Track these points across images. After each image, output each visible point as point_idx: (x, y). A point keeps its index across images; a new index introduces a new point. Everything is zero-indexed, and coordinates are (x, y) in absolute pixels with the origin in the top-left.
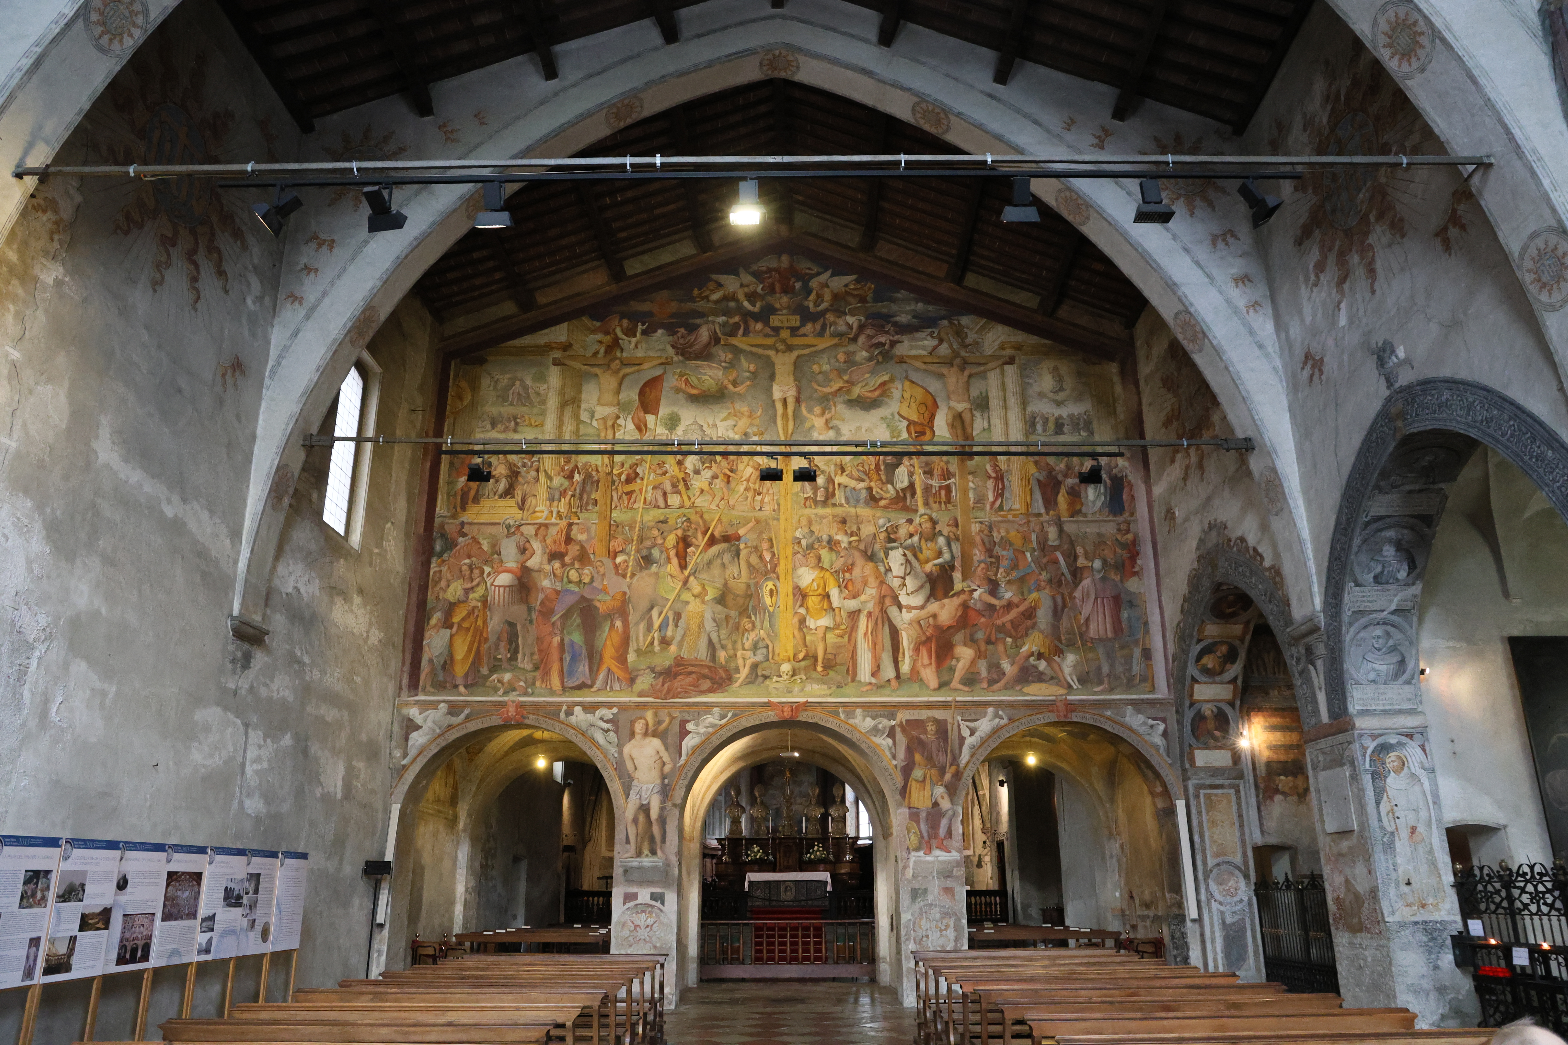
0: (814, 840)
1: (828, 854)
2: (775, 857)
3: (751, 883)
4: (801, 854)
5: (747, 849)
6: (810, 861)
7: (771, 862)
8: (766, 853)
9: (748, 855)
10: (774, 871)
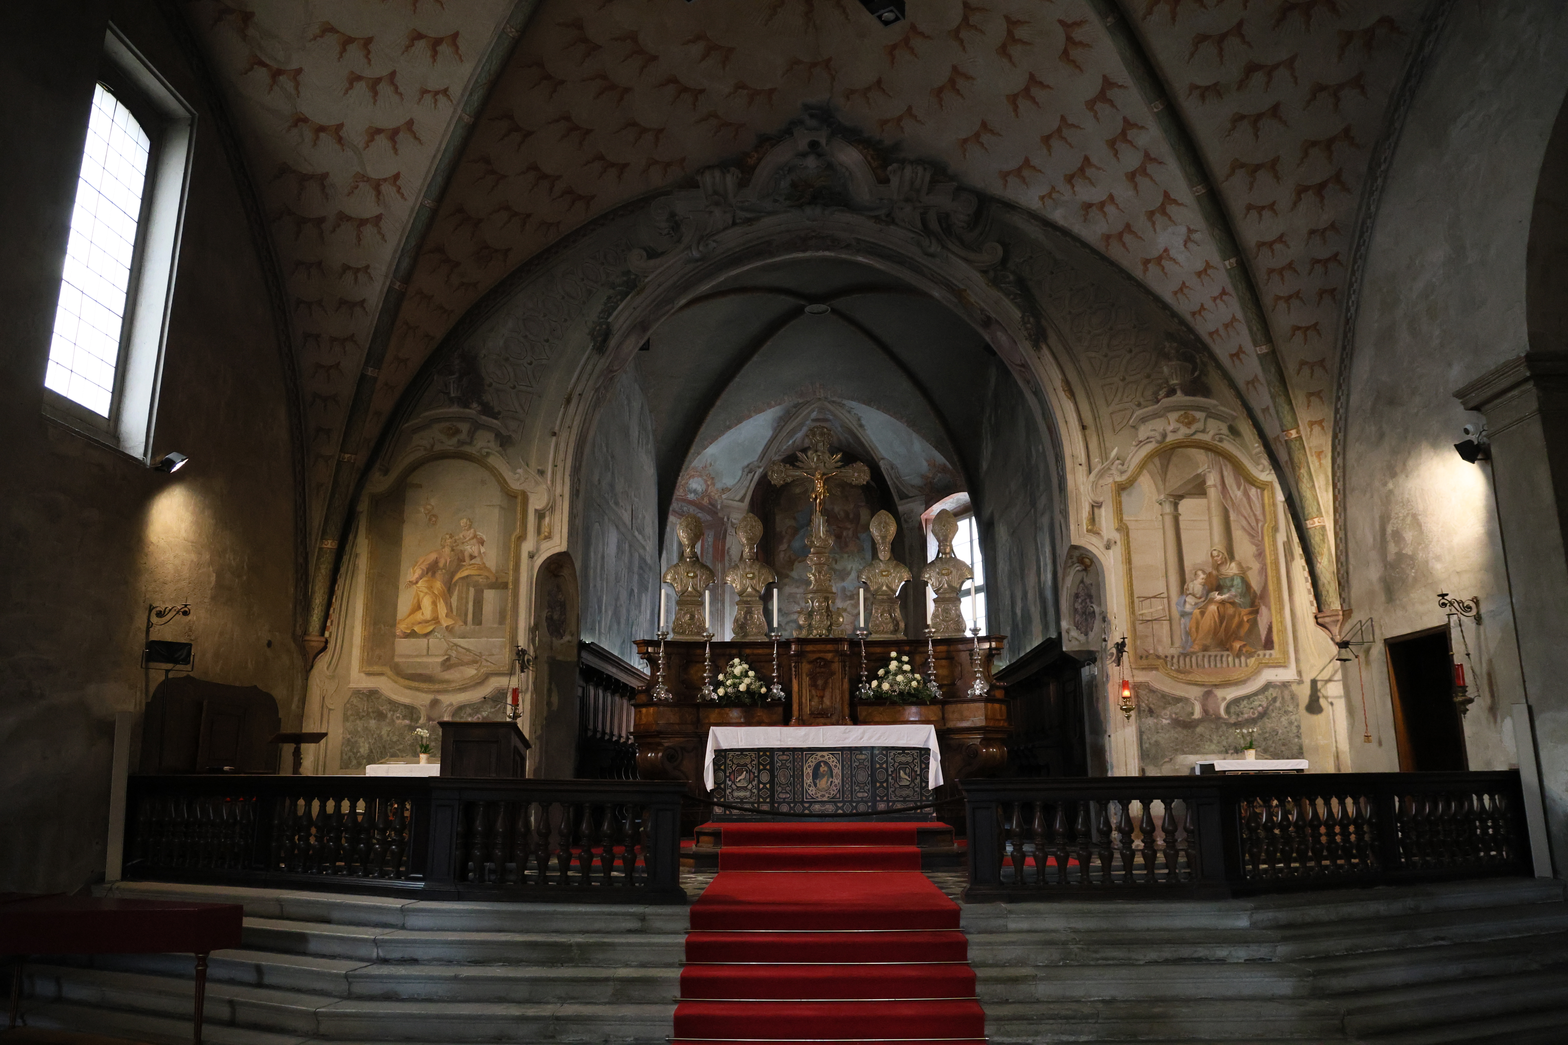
0: (889, 645)
1: (926, 680)
2: (787, 689)
3: (720, 754)
4: (855, 682)
5: (717, 669)
6: (880, 699)
7: (777, 701)
8: (764, 678)
9: (718, 684)
10: (786, 721)
